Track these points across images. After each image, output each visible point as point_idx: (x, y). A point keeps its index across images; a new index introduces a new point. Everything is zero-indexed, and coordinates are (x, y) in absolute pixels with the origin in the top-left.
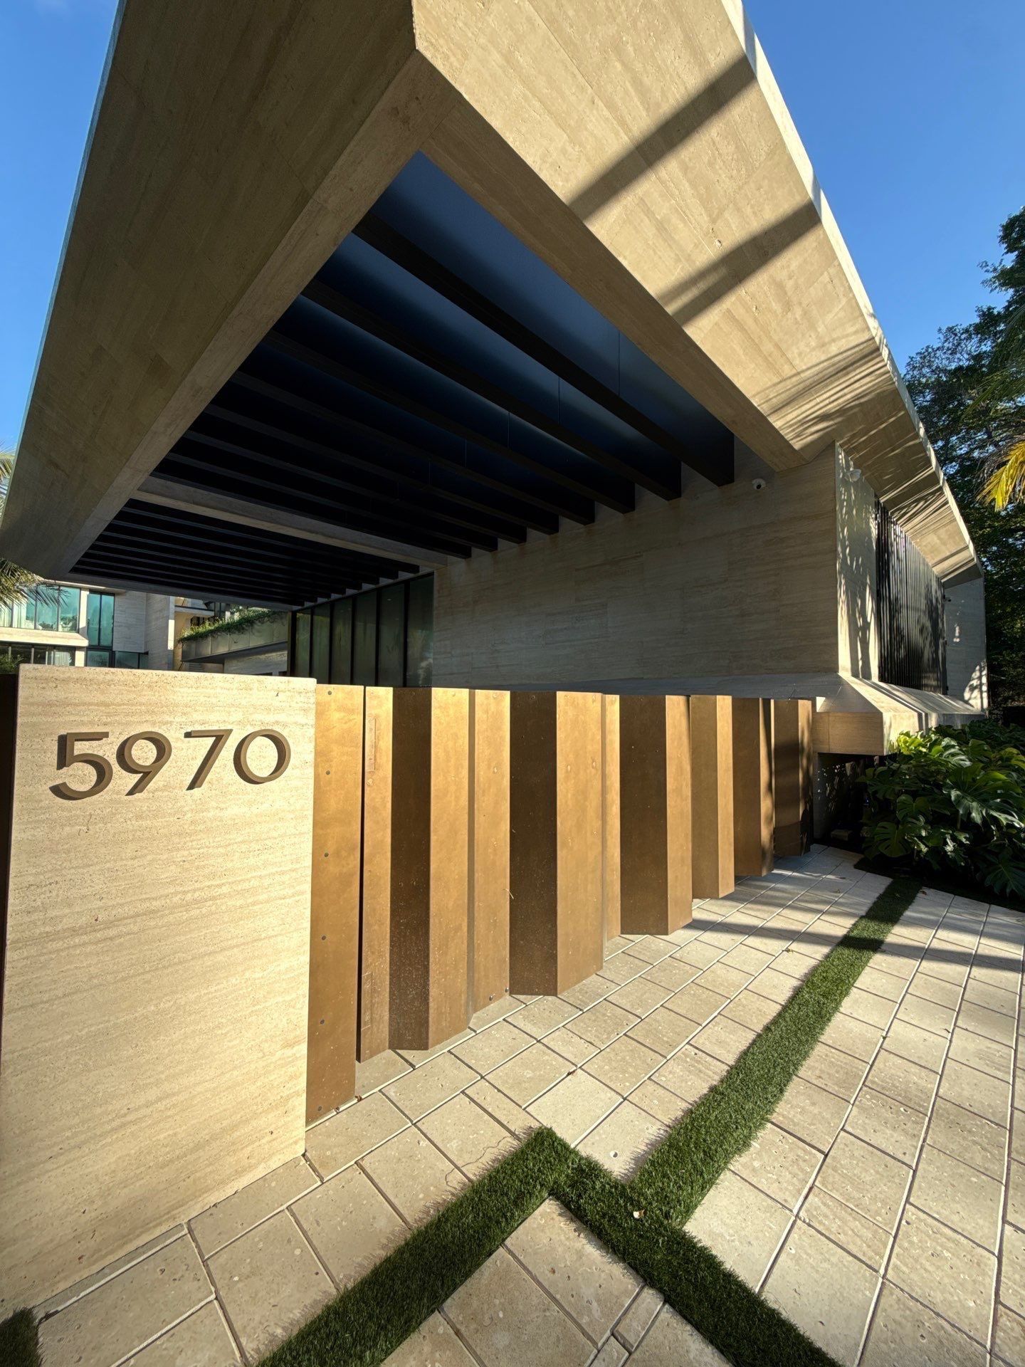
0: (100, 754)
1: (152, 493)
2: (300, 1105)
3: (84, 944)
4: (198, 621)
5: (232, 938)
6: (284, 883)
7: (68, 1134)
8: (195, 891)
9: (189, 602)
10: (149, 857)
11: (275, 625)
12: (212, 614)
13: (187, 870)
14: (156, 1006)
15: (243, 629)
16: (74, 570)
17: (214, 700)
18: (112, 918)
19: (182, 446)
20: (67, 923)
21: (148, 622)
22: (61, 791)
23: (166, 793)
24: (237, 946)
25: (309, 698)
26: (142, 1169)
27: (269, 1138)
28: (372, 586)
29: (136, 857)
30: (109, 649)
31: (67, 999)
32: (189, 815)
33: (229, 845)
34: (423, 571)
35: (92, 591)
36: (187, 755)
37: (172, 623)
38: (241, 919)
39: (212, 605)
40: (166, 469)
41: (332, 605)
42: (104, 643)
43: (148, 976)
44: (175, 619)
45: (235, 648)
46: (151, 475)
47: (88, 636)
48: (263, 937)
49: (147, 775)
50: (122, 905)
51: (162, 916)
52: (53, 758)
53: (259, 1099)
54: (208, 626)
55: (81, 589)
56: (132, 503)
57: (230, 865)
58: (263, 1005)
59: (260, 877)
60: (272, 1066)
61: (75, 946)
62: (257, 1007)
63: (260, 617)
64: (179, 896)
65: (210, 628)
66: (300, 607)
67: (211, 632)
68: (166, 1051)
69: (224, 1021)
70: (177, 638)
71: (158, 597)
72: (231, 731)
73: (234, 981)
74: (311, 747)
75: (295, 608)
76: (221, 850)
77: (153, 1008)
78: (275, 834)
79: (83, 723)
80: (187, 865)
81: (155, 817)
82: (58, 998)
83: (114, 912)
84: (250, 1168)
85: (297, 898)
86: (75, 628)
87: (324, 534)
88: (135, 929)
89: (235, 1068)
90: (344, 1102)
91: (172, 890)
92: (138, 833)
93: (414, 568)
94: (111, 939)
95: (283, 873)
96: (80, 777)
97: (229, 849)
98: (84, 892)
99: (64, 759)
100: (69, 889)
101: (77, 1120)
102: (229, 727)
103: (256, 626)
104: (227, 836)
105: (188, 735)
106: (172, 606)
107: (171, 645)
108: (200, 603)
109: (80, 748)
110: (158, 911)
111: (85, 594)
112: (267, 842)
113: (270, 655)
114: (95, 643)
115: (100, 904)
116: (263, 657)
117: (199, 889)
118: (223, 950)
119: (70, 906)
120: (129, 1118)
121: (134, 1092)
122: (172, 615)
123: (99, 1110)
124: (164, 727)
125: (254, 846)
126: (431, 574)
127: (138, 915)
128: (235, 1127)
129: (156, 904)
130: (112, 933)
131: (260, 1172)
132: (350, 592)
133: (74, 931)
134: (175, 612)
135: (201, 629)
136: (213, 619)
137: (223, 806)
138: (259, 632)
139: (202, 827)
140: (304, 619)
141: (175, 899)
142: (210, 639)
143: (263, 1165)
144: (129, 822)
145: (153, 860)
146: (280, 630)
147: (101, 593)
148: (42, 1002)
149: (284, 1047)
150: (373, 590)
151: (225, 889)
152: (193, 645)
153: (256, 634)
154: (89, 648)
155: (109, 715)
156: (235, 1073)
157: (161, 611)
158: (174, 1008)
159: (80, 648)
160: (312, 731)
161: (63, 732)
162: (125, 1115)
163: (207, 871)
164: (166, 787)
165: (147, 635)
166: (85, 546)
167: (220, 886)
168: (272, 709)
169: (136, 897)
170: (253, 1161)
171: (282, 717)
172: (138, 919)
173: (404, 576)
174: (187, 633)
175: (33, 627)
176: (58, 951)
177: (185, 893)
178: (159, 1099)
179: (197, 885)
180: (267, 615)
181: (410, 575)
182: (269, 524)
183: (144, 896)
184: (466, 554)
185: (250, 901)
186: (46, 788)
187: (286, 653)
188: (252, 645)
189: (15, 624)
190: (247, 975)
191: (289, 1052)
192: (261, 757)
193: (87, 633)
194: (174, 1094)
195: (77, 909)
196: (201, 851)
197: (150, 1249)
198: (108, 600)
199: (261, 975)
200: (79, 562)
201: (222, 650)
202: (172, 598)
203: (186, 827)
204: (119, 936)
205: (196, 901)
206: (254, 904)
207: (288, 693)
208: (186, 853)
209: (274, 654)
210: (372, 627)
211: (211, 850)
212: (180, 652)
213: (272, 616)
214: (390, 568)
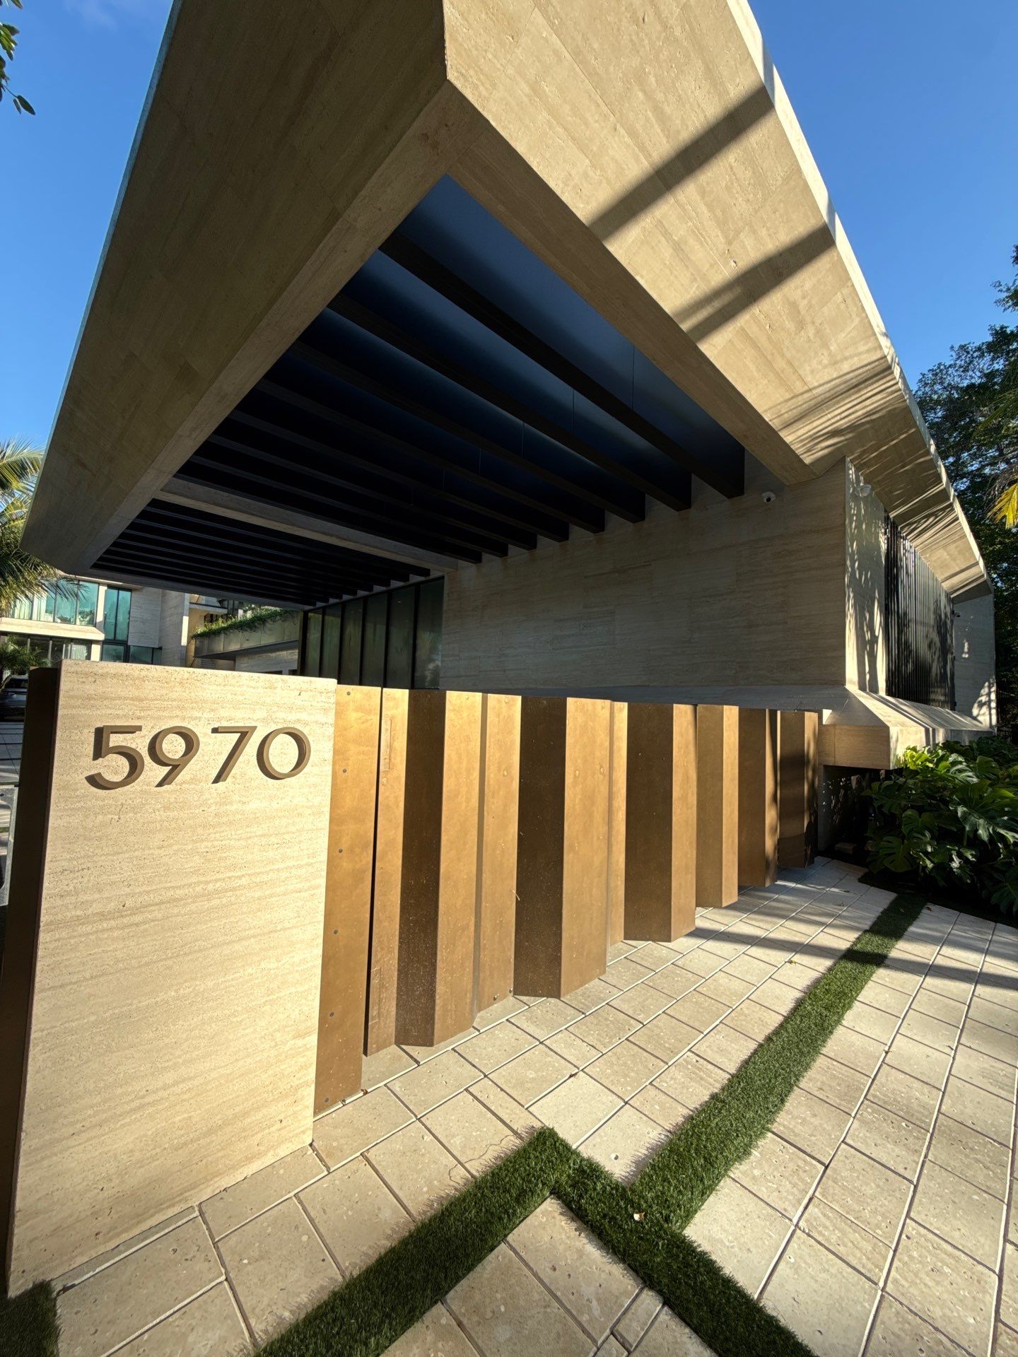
0: (133, 746)
1: (175, 493)
2: (309, 1095)
3: (111, 929)
4: (211, 618)
5: (250, 929)
6: (300, 877)
7: (90, 1112)
8: (217, 881)
9: (203, 599)
10: (175, 847)
11: (286, 624)
12: (225, 611)
13: (209, 860)
14: (176, 991)
15: (255, 626)
16: (95, 566)
17: (241, 698)
18: (138, 905)
19: (205, 449)
20: (96, 908)
21: (162, 618)
22: (95, 781)
23: (193, 786)
24: (254, 936)
25: (329, 698)
26: (158, 1150)
27: (278, 1126)
28: (384, 589)
29: (163, 847)
30: (124, 643)
31: (94, 982)
32: (213, 807)
33: (250, 838)
34: (434, 574)
35: (110, 587)
36: (214, 749)
37: (186, 620)
38: (259, 910)
39: (226, 603)
40: (190, 471)
41: (344, 605)
42: (119, 637)
43: (170, 963)
44: (190, 615)
45: (247, 645)
46: (174, 476)
47: (105, 630)
48: (278, 928)
49: (175, 768)
50: (148, 892)
51: (185, 905)
52: (90, 749)
53: (270, 1088)
54: (221, 624)
55: (99, 584)
56: (155, 503)
57: (250, 857)
58: (277, 995)
59: (278, 870)
60: (284, 1056)
61: (103, 930)
62: (271, 997)
63: (272, 616)
64: (201, 886)
65: (223, 625)
66: (311, 607)
67: (224, 629)
68: (184, 1036)
69: (240, 1009)
70: (191, 634)
71: (174, 594)
72: (255, 728)
73: (250, 971)
74: (329, 745)
75: (307, 608)
76: (242, 842)
77: (173, 993)
78: (293, 829)
79: (118, 717)
80: (209, 856)
81: (182, 808)
82: (86, 979)
83: (140, 899)
84: (258, 1155)
85: (312, 892)
86: (92, 622)
87: (338, 537)
88: (160, 916)
89: (248, 1056)
90: (350, 1095)
91: (194, 879)
92: (166, 823)
93: (425, 572)
94: (137, 925)
95: (300, 867)
96: (115, 767)
97: (249, 842)
98: (113, 878)
99: (100, 750)
100: (99, 875)
101: (98, 1099)
102: (253, 724)
103: (267, 625)
104: (248, 830)
105: (215, 731)
106: (187, 603)
107: (184, 641)
108: (214, 601)
109: (115, 740)
110: (182, 899)
111: (103, 589)
112: (286, 836)
113: (281, 653)
114: (111, 637)
115: (128, 890)
116: (273, 655)
117: (220, 880)
118: (241, 940)
119: (100, 891)
120: (146, 1100)
121: (153, 1074)
122: (186, 612)
123: (119, 1091)
124: (193, 723)
125: (273, 839)
126: (442, 578)
127: (162, 903)
128: (245, 1114)
129: (180, 892)
130: (137, 919)
131: (269, 1159)
132: (361, 593)
133: (103, 916)
134: (190, 609)
135: (214, 627)
136: (226, 617)
137: (244, 799)
138: (270, 630)
139: (225, 819)
140: (315, 618)
141: (198, 889)
142: (222, 636)
143: (271, 1152)
144: (157, 813)
145: (178, 850)
146: (292, 629)
147: (118, 588)
148: (71, 983)
149: (294, 1038)
150: (383, 593)
151: (244, 881)
152: (206, 642)
153: (268, 632)
154: (105, 642)
155: (142, 709)
156: (249, 1060)
157: (175, 607)
158: (193, 995)
159: (96, 642)
160: (331, 730)
161: (100, 725)
162: (143, 1097)
163: (228, 863)
164: (194, 780)
165: (161, 631)
166: (106, 543)
167: (240, 878)
168: (295, 708)
169: (161, 886)
170: (262, 1148)
171: (303, 716)
172: (163, 907)
173: (415, 579)
174: (200, 630)
175: (51, 619)
176: (88, 934)
177: (207, 883)
178: (176, 1083)
179: (221, 876)
180: (280, 614)
181: (422, 579)
182: (285, 526)
183: (169, 885)
184: (476, 559)
185: (268, 892)
186: (81, 778)
187: (297, 651)
188: (263, 643)
189: (35, 616)
190: (263, 965)
191: (300, 1042)
192: (283, 753)
193: (104, 627)
194: (190, 1079)
195: (106, 895)
196: (224, 842)
197: (163, 1229)
198: (125, 595)
199: (275, 965)
200: (101, 559)
201: (234, 647)
202: (187, 596)
203: (210, 819)
204: (144, 923)
205: (217, 891)
206: (271, 896)
207: (310, 693)
208: (210, 844)
209: (285, 653)
210: (381, 629)
211: (232, 842)
212: (193, 648)
213: (285, 615)
214: (402, 570)
